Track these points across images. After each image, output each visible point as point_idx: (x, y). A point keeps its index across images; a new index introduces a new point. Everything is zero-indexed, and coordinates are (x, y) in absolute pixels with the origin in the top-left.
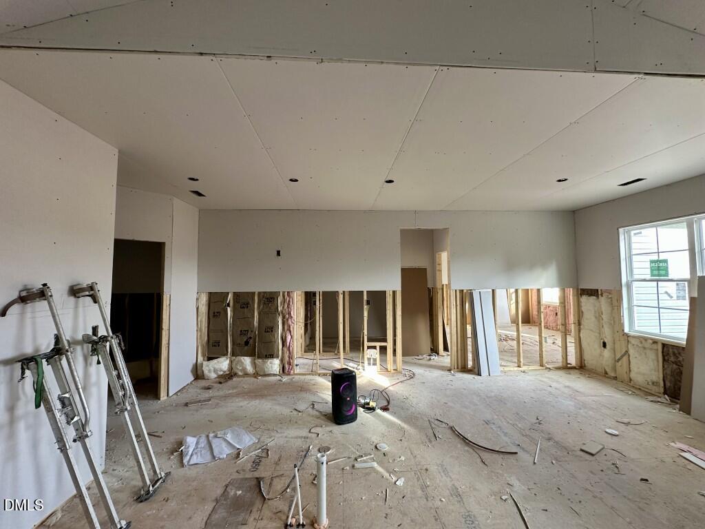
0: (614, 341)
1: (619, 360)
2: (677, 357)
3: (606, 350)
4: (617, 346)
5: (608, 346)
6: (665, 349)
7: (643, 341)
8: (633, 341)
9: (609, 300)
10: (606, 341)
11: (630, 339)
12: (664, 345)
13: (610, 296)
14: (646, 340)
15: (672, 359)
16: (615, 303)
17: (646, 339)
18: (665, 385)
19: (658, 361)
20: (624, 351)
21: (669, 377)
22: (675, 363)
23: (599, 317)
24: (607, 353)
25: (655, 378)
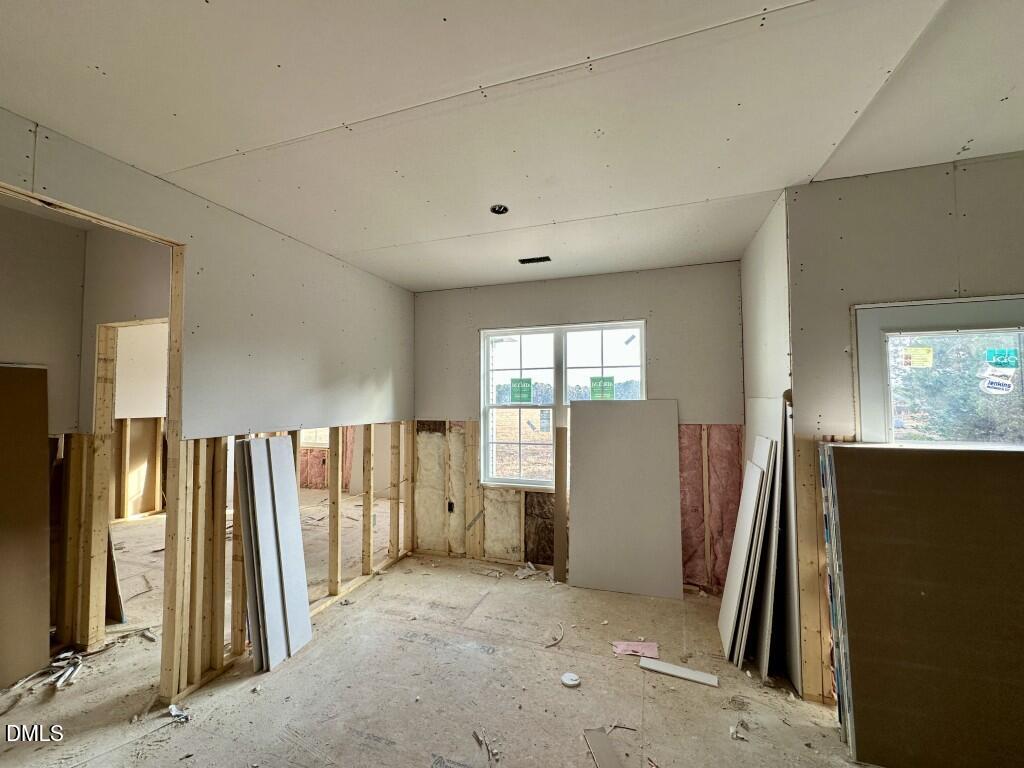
0: (465, 498)
1: (470, 526)
2: (543, 508)
3: (453, 516)
4: (469, 505)
5: (456, 509)
6: (529, 498)
7: (504, 493)
8: (490, 495)
9: (461, 437)
10: (453, 501)
11: (487, 492)
12: (527, 493)
13: (462, 431)
14: (507, 491)
15: (537, 511)
16: (470, 441)
17: (507, 489)
18: (526, 548)
19: (520, 518)
20: (477, 513)
21: (532, 536)
22: (540, 516)
23: (445, 464)
24: (454, 519)
25: (515, 542)
